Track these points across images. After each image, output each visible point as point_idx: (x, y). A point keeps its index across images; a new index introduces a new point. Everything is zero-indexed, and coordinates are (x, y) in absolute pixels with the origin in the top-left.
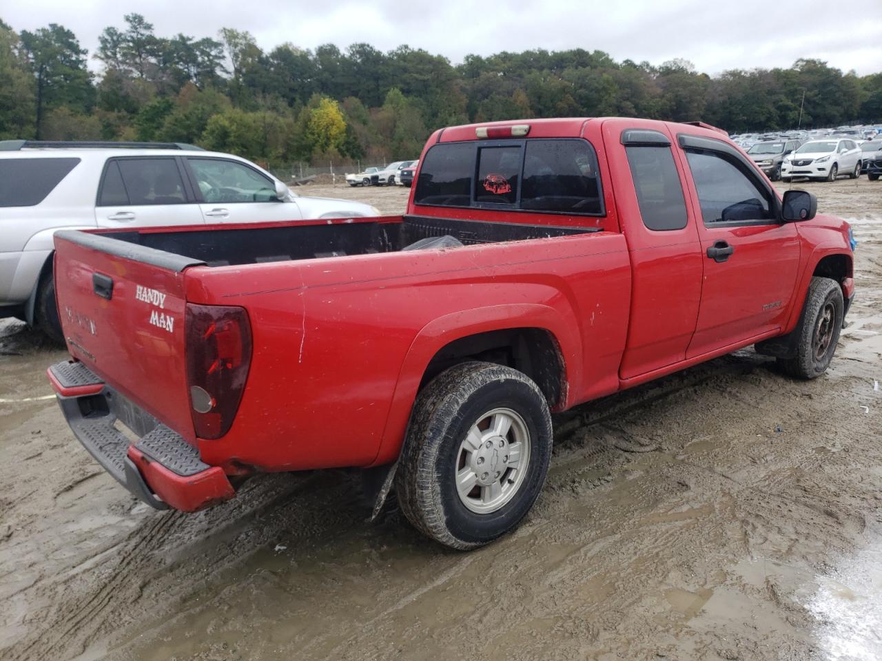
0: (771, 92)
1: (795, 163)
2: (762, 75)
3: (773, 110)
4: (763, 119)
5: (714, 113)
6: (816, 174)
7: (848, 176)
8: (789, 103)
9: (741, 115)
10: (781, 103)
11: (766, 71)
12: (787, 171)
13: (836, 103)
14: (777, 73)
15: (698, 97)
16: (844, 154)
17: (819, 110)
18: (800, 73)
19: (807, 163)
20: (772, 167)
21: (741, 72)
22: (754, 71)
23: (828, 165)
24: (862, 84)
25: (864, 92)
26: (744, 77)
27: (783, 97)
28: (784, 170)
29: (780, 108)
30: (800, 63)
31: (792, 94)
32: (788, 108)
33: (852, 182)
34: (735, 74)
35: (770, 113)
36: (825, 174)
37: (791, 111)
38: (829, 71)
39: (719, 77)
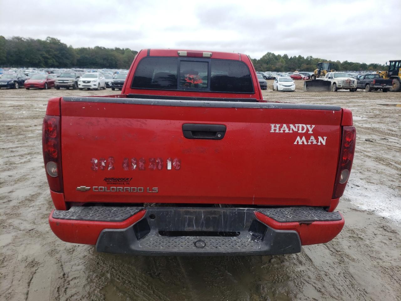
0: (39, 50)
1: (84, 82)
2: (32, 41)
3: (41, 58)
4: (37, 61)
5: (12, 56)
6: (93, 87)
7: (102, 89)
8: (47, 56)
9: (26, 59)
10: (44, 56)
11: (33, 40)
12: (81, 85)
13: (67, 58)
14: (39, 41)
15: (2, 48)
16: (101, 79)
17: (61, 61)
18: (50, 43)
19: (89, 82)
20: (73, 83)
21: (21, 38)
22: (28, 39)
23: (97, 83)
24: (76, 51)
25: (77, 55)
26: (23, 41)
27: (44, 53)
28: (80, 85)
29: (43, 57)
30: (49, 39)
31: (48, 52)
32: (47, 58)
33: (104, 91)
34: (18, 38)
35: (40, 59)
36: (96, 87)
37: (49, 59)
38: (62, 44)
39: (11, 39)
